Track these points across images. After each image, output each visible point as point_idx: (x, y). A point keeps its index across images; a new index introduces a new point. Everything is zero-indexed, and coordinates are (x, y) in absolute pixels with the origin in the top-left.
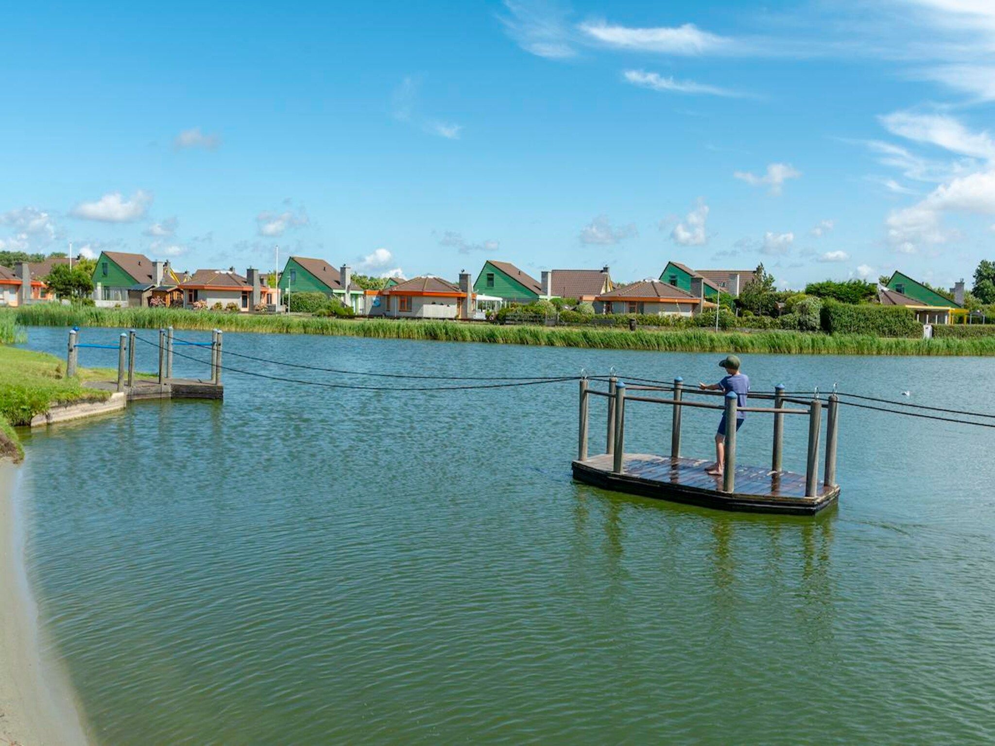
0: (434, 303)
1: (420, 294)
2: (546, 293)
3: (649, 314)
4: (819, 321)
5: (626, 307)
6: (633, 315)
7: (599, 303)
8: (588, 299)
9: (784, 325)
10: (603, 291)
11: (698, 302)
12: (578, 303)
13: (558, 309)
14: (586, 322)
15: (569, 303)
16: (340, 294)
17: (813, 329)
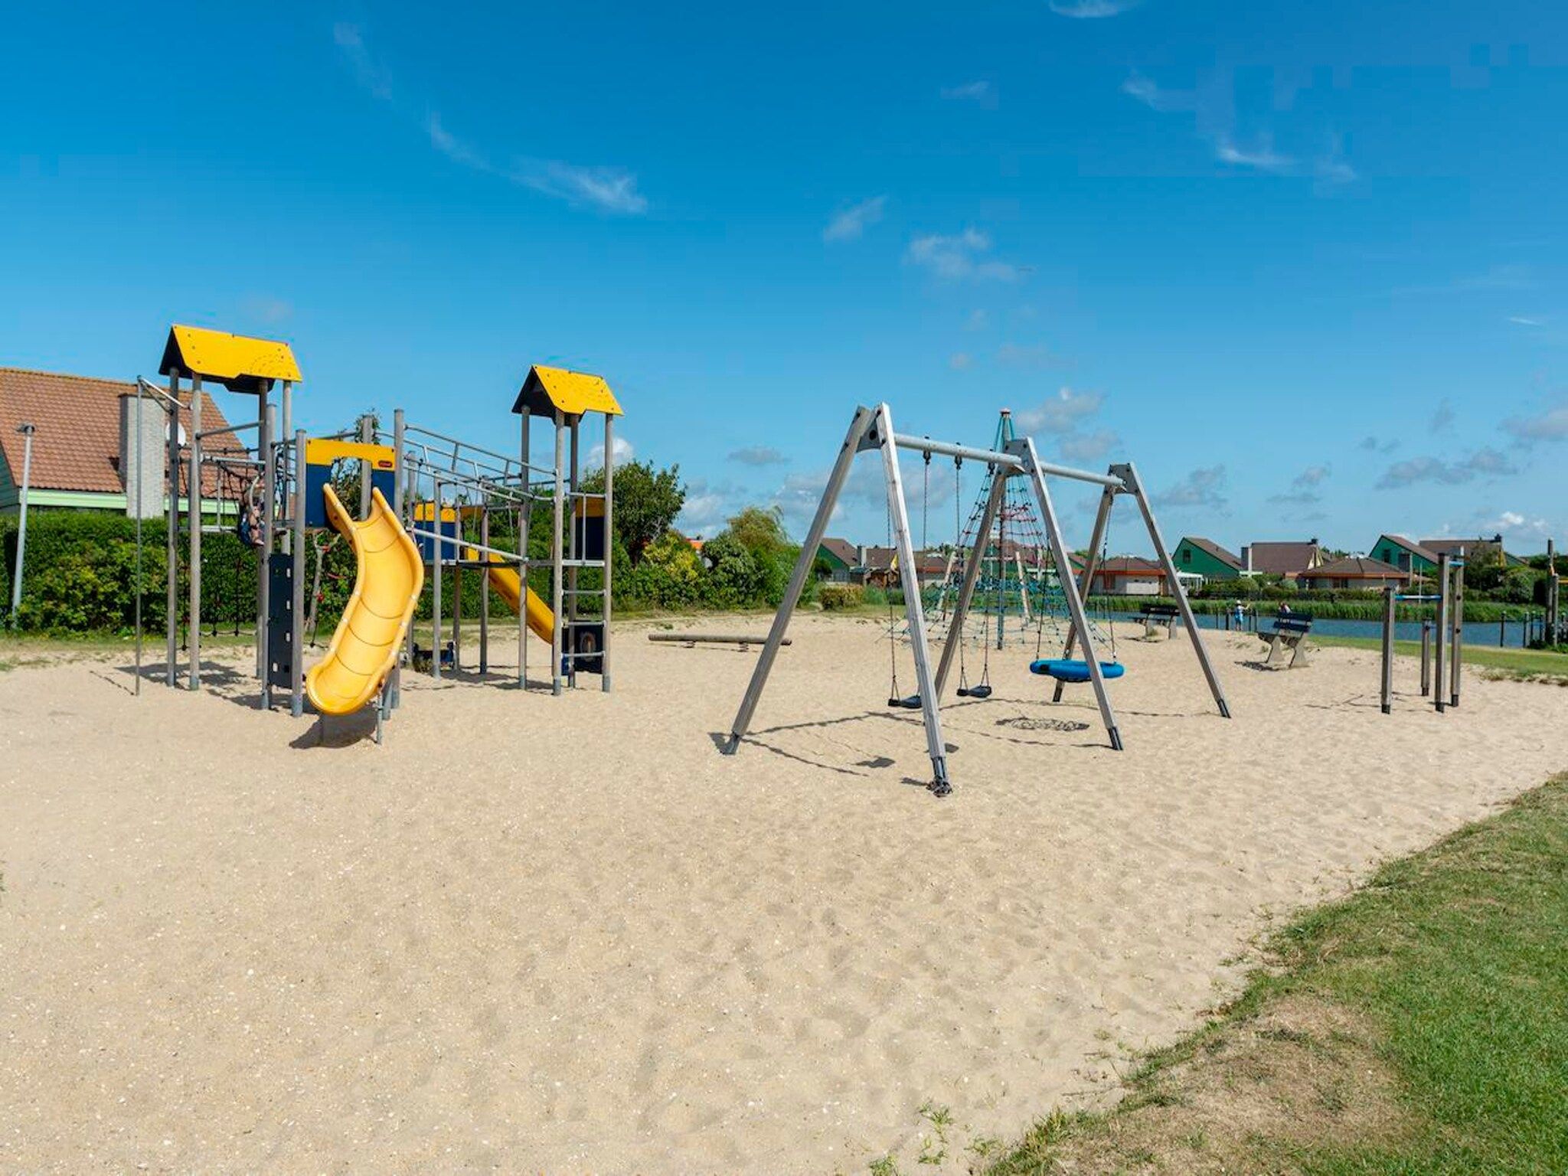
0: (1136, 581)
1: (1123, 573)
2: (1247, 569)
3: (1353, 588)
4: (1532, 594)
5: (1329, 583)
6: (1335, 591)
7: (1301, 579)
8: (1292, 575)
9: (1494, 598)
10: (1311, 565)
11: (1406, 576)
12: (1281, 579)
13: (1261, 585)
14: (1289, 597)
15: (1271, 579)
16: (1032, 573)
17: (1526, 601)
